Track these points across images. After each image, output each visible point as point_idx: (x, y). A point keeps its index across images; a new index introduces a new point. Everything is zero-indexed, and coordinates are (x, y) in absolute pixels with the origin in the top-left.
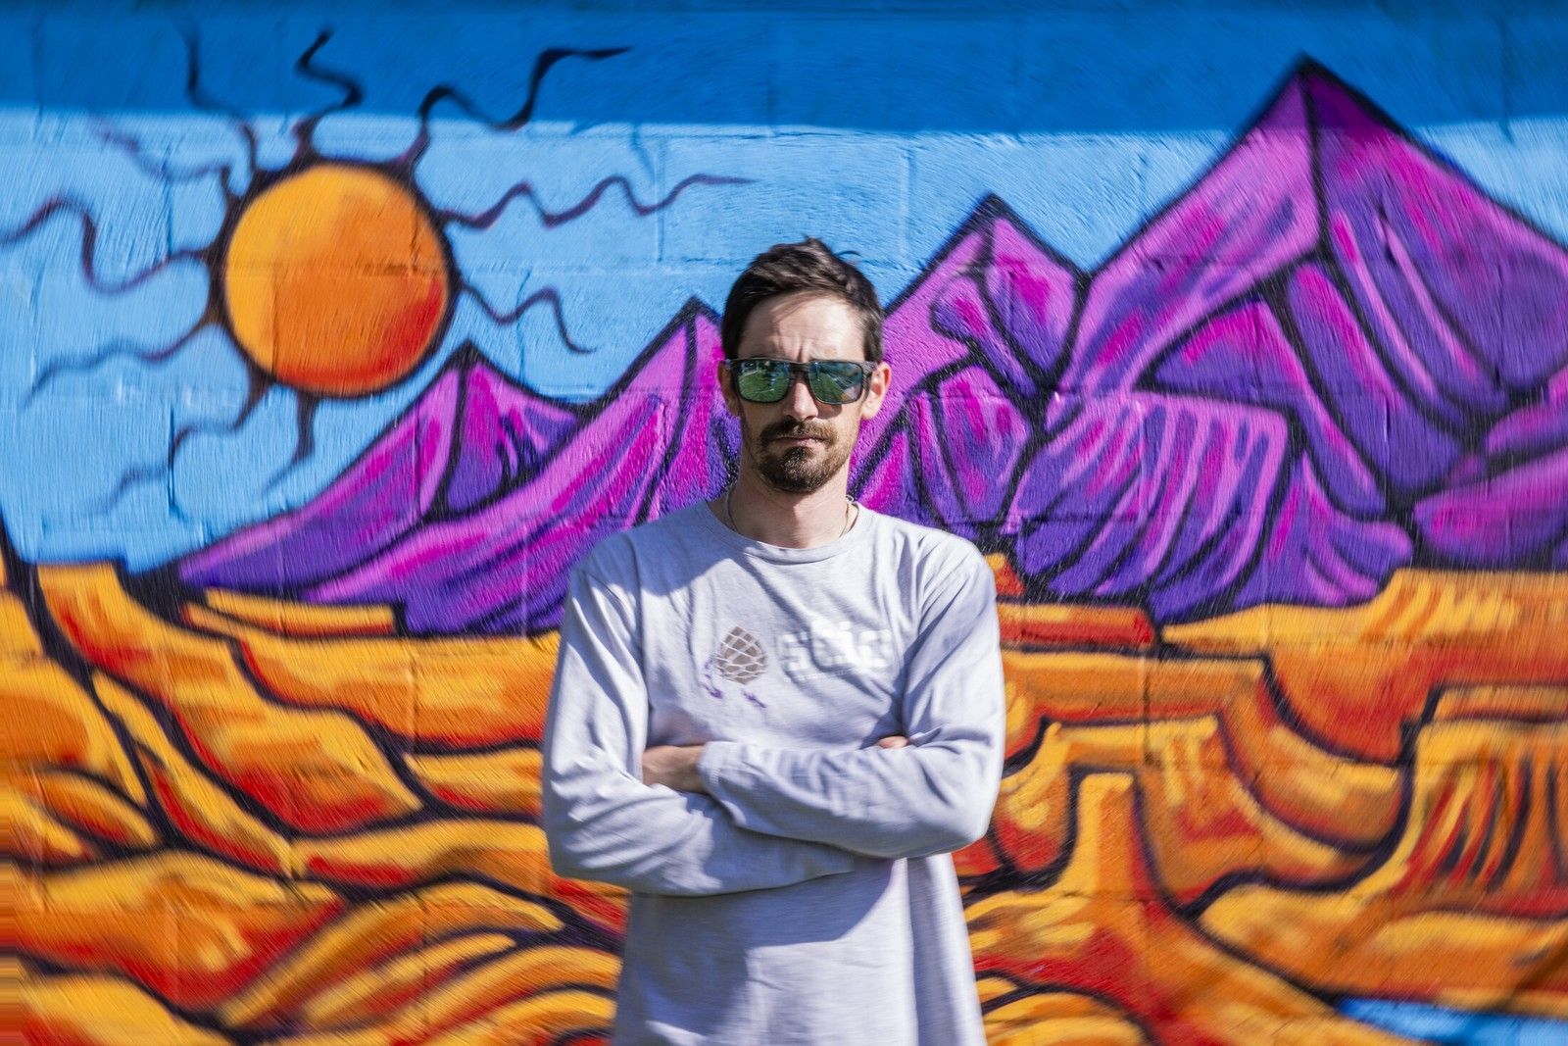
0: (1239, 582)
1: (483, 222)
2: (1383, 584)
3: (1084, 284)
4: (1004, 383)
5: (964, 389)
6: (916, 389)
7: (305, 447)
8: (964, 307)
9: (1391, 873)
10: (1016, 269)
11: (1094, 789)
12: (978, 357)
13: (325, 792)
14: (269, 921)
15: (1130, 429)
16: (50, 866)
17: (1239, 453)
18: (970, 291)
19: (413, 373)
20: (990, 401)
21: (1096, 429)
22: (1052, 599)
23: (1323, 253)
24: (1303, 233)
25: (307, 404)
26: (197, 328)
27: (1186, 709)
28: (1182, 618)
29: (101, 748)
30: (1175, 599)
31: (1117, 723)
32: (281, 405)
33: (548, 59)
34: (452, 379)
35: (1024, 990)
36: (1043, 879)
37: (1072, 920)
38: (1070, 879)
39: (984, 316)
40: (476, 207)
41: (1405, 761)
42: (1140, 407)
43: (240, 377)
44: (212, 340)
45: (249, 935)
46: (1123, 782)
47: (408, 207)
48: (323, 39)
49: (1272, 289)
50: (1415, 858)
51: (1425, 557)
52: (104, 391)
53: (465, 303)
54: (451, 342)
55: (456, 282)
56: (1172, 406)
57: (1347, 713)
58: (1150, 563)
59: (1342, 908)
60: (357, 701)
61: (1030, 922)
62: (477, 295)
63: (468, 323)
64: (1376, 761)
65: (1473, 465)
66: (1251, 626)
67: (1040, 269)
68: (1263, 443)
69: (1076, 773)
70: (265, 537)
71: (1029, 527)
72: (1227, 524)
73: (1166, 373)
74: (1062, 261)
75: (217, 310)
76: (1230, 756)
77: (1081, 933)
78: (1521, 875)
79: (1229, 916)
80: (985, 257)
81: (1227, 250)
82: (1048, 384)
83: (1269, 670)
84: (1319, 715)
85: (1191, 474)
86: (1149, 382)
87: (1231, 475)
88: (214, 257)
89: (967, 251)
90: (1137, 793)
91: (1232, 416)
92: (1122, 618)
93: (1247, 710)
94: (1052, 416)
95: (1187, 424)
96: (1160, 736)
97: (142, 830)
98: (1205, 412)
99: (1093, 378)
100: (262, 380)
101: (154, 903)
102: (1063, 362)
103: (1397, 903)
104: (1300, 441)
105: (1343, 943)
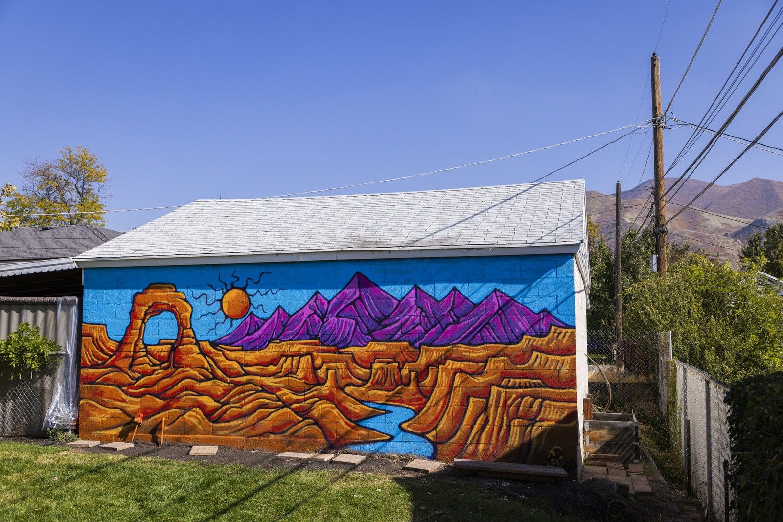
0: (349, 343)
1: (253, 296)
2: (368, 343)
3: (329, 302)
4: (319, 316)
5: (313, 317)
6: (308, 317)
7: (231, 326)
8: (313, 306)
9: (369, 384)
10: (320, 300)
11: (330, 372)
12: (315, 313)
13: (233, 371)
14: (226, 388)
15: (335, 322)
16: (201, 381)
17: (349, 326)
18: (314, 303)
19: (245, 316)
20: (317, 319)
21: (330, 322)
22: (324, 346)
23: (360, 298)
24: (357, 295)
25: (232, 320)
26: (219, 310)
27: (342, 361)
28: (341, 349)
29: (206, 365)
30: (341, 345)
31: (333, 363)
32: (229, 320)
33: (262, 274)
34: (250, 316)
35: (320, 399)
36: (323, 384)
37: (327, 390)
38: (326, 385)
39: (316, 307)
40: (253, 294)
41: (371, 368)
42: (336, 319)
43: (224, 316)
44: (221, 311)
45: (223, 390)
46: (334, 371)
47: (245, 294)
48: (235, 272)
49: (353, 303)
50: (372, 383)
51: (374, 340)
52: (207, 318)
53: (251, 306)
54: (250, 311)
55: (250, 304)
56: (340, 319)
57: (363, 362)
58: (337, 341)
59: (362, 389)
60: (236, 359)
61: (321, 390)
62: (252, 305)
63: (252, 309)
64: (367, 369)
65: (380, 327)
66: (351, 349)
67: (323, 300)
68: (352, 323)
69: (328, 370)
70: (226, 337)
71: (322, 336)
72: (348, 335)
73: (339, 315)
74: (326, 299)
75: (221, 308)
76: (348, 367)
77: (328, 392)
78: (386, 385)
79: (347, 390)
80: (316, 299)
81: (348, 298)
82: (324, 316)
83: (353, 355)
84: (359, 362)
85: (343, 328)
86: (337, 316)
87: (348, 328)
88: (221, 301)
89: (314, 298)
90: (336, 372)
91: (348, 320)
92: (333, 348)
93: (350, 361)
94: (325, 321)
95: (342, 321)
96: (339, 365)
97: (211, 376)
98: (345, 320)
99: (330, 316)
100: (227, 317)
101: (212, 386)
102: (326, 313)
103: (370, 389)
104: (357, 324)
105: (363, 394)
